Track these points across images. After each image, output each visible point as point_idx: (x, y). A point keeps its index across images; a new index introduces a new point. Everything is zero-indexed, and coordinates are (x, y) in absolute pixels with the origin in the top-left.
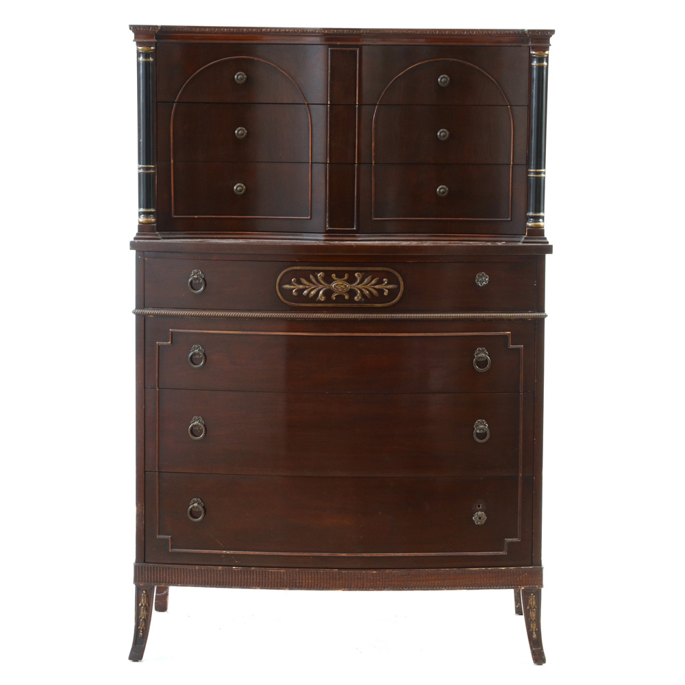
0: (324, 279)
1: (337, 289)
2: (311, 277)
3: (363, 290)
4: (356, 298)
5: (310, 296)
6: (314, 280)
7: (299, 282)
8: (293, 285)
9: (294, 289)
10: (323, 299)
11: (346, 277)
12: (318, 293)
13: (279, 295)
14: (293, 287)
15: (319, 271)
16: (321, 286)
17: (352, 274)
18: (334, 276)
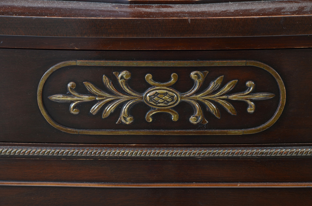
0: (129, 83)
1: (156, 102)
2: (105, 79)
3: (206, 103)
4: (192, 120)
5: (105, 115)
6: (109, 86)
7: (82, 90)
8: (70, 95)
9: (72, 102)
10: (129, 121)
11: (173, 81)
12: (119, 109)
13: (44, 113)
14: (69, 99)
15: (120, 69)
16: (124, 98)
17: (184, 73)
18: (149, 77)
